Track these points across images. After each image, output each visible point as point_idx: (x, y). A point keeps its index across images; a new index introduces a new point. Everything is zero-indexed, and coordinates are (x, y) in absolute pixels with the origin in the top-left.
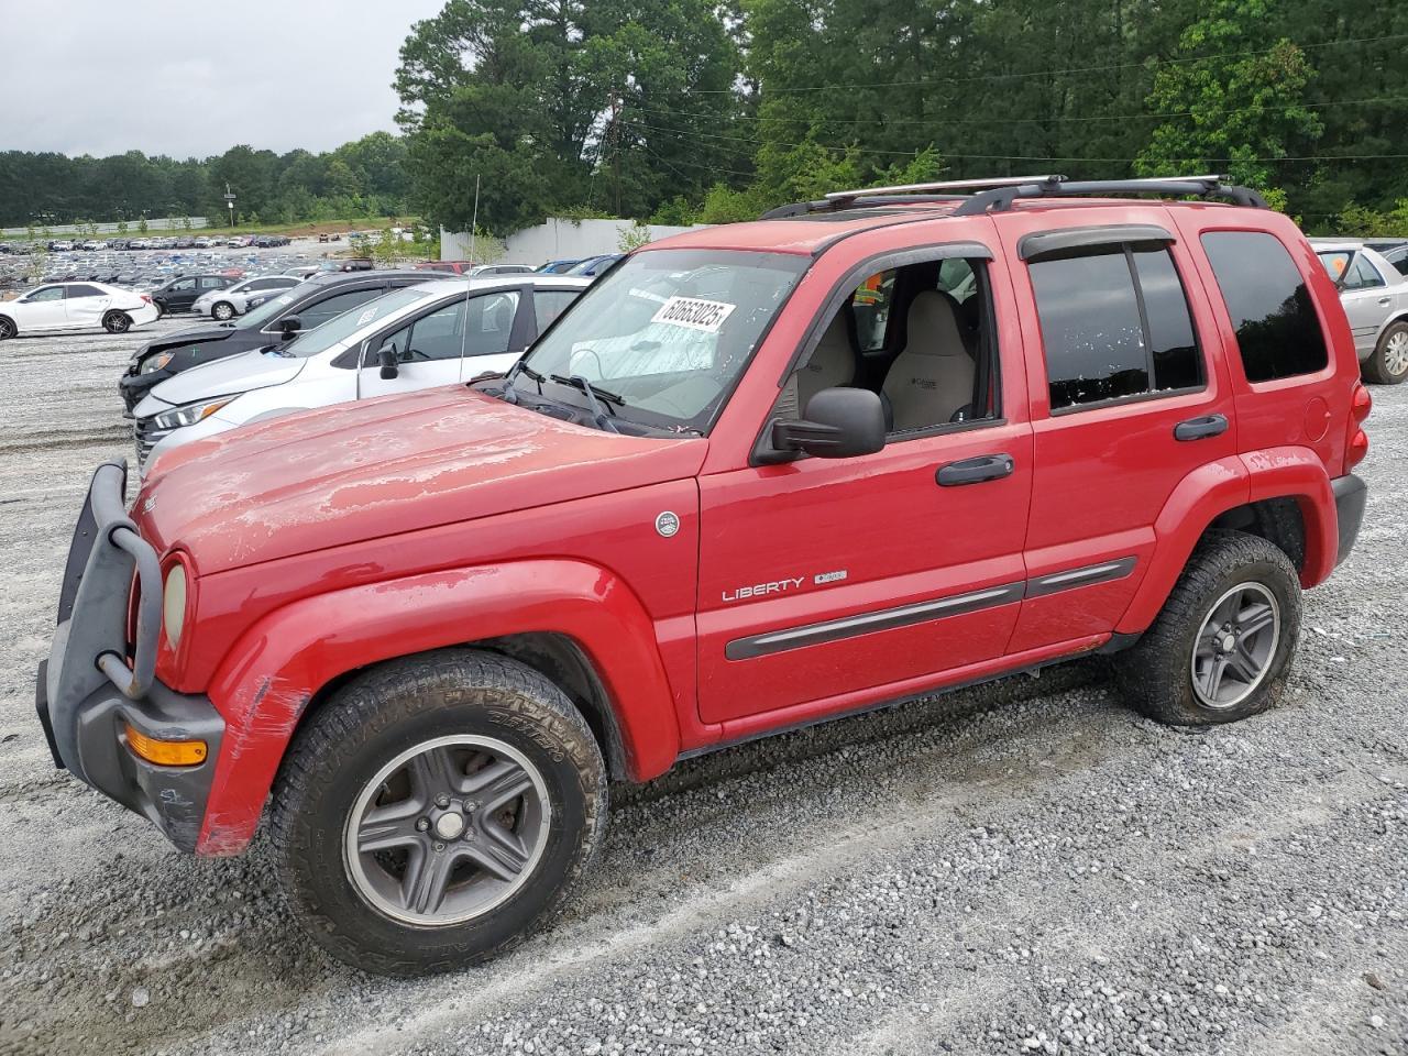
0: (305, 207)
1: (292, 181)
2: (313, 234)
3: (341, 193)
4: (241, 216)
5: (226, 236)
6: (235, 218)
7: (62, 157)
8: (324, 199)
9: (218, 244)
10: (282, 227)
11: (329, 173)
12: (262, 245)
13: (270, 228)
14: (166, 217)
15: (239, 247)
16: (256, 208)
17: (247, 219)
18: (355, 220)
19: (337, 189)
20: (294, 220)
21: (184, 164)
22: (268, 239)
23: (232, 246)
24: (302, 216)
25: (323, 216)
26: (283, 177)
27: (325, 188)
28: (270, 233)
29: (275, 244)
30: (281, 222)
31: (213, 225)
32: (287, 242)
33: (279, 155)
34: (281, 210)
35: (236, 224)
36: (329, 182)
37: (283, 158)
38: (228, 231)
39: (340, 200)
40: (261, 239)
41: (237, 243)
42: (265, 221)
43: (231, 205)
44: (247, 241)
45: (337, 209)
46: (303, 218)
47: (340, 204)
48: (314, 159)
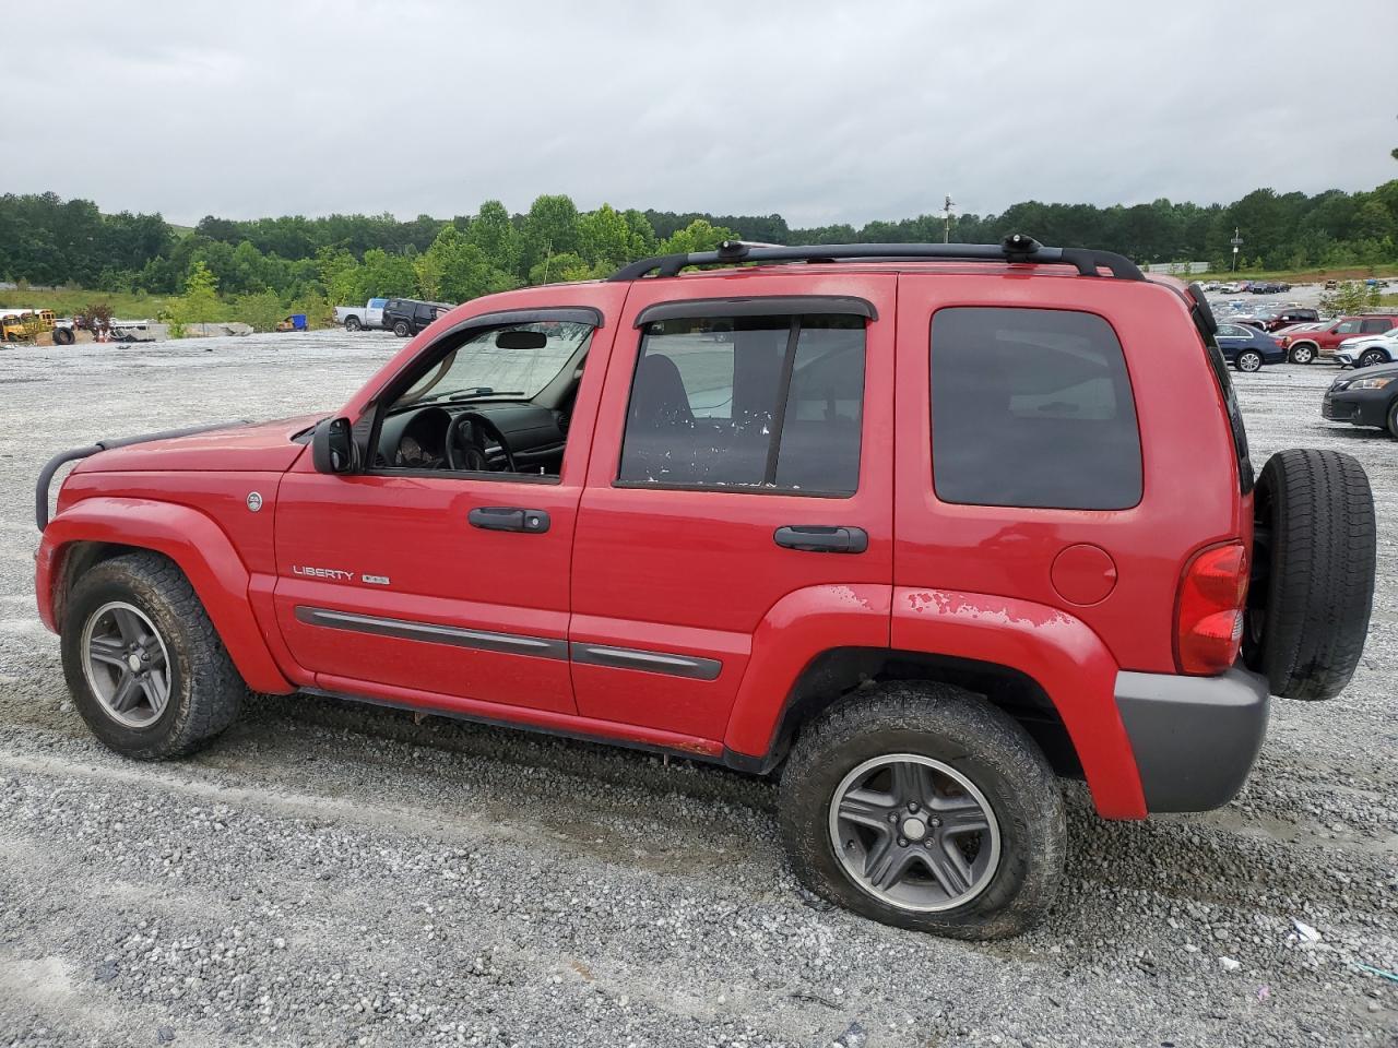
0: (1319, 251)
1: (1314, 225)
2: (1320, 280)
3: (1368, 236)
4: (1244, 261)
5: (1221, 281)
6: (1238, 262)
7: (1092, 208)
8: (1343, 243)
9: (1212, 289)
10: (1287, 273)
11: (1358, 214)
12: (1257, 291)
13: (1270, 275)
14: (1170, 262)
15: (1232, 292)
16: (1263, 254)
17: (1249, 265)
18: (1378, 267)
19: (1364, 232)
20: (1303, 265)
21: (1207, 210)
22: (1263, 285)
23: (1225, 291)
24: (1313, 261)
25: (1338, 262)
26: (1304, 221)
27: (1350, 231)
28: (1270, 279)
29: (1272, 290)
30: (1287, 268)
31: (1213, 270)
32: (1287, 288)
33: (1310, 197)
34: (1291, 254)
35: (1237, 269)
36: (1356, 225)
37: (1312, 199)
38: (1225, 277)
39: (1365, 244)
40: (1257, 285)
41: (1230, 288)
42: (1269, 267)
43: (1236, 250)
44: (1242, 287)
45: (1359, 253)
46: (1313, 263)
47: (1363, 248)
48: (1348, 199)
